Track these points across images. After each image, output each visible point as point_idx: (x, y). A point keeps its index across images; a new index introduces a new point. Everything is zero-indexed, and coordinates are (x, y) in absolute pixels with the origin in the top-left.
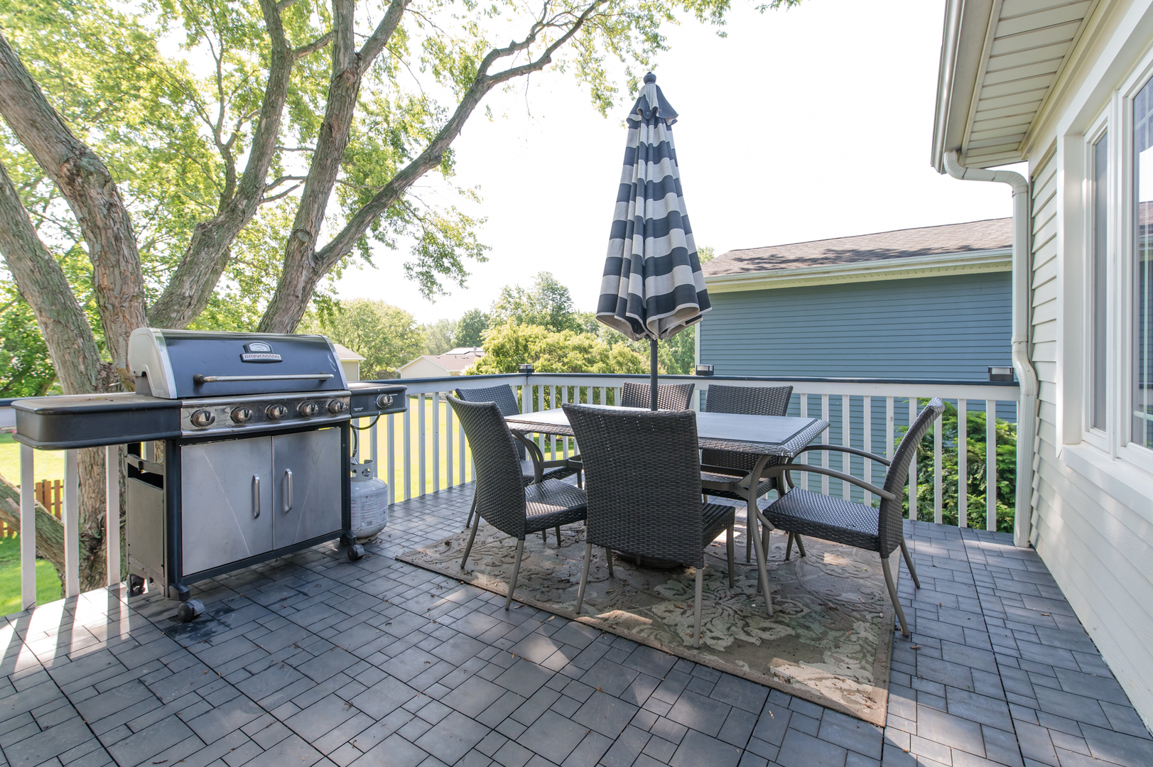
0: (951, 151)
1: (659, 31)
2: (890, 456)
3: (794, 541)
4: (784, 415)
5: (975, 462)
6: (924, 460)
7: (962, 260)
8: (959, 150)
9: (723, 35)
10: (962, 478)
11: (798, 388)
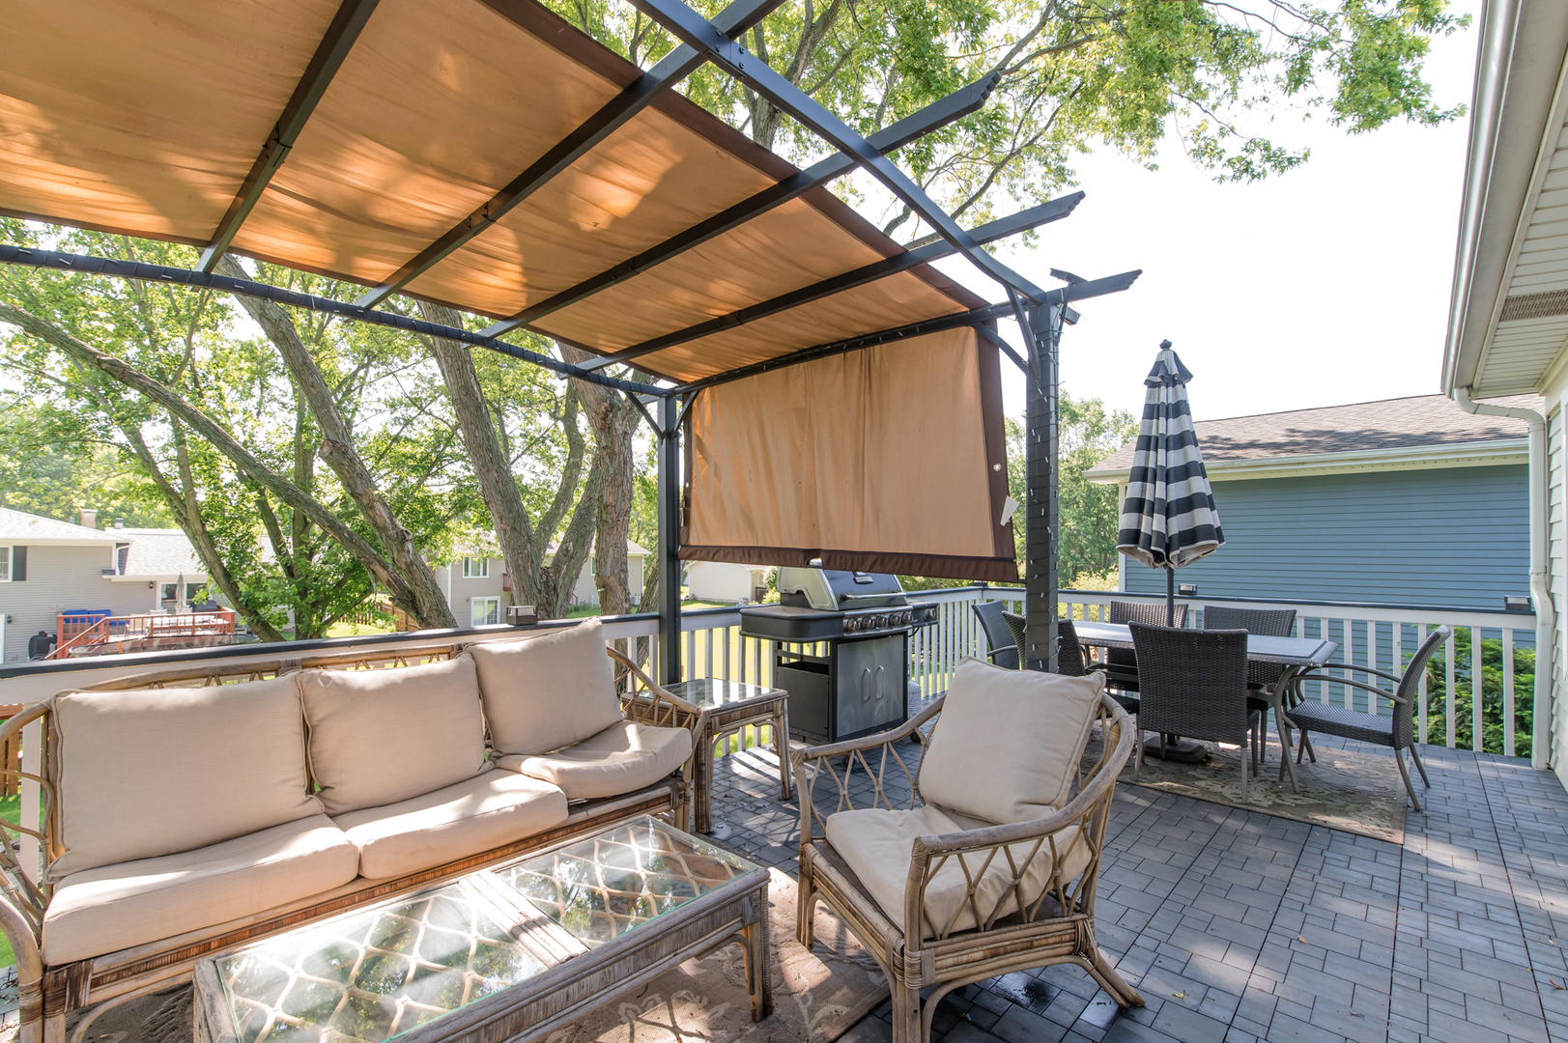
0: (1462, 387)
1: (1067, 165)
2: (1398, 670)
3: (1305, 749)
4: (1289, 636)
5: (1491, 693)
6: (1436, 689)
7: (1490, 450)
8: (1470, 387)
9: (1153, 167)
10: (1476, 705)
11: (1303, 612)
